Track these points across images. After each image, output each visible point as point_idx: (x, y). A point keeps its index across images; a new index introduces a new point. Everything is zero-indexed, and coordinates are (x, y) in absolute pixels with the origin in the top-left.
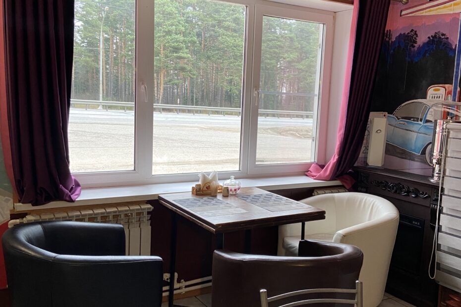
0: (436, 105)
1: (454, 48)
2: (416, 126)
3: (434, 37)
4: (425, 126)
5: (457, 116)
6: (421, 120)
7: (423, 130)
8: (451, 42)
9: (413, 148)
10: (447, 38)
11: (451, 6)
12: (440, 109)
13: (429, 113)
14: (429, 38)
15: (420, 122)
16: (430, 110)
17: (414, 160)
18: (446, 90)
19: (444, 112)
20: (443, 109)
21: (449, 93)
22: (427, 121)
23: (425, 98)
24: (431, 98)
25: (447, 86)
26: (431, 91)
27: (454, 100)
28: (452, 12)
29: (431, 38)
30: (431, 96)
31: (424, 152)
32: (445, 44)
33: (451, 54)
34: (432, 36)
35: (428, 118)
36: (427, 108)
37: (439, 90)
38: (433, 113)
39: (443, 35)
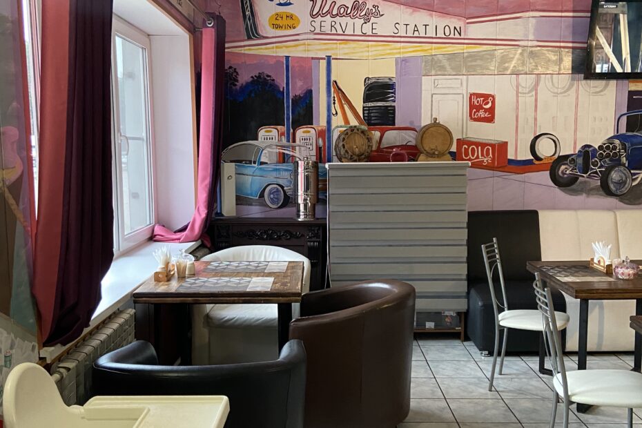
0: (270, 146)
1: (281, 90)
2: (249, 169)
3: (259, 77)
4: (261, 168)
5: (293, 156)
6: (254, 162)
7: (258, 173)
8: (278, 84)
9: (249, 192)
10: (273, 80)
11: (273, 48)
12: (275, 150)
13: (263, 154)
14: (252, 77)
15: (253, 165)
16: (264, 152)
17: (251, 205)
18: (278, 131)
19: (279, 153)
20: (278, 151)
21: (282, 134)
22: (262, 163)
23: (256, 139)
24: (263, 140)
25: (279, 127)
26: (262, 133)
27: (288, 141)
28: (274, 55)
29: (255, 78)
30: (263, 137)
31: (262, 195)
32: (271, 85)
33: (279, 96)
34: (256, 76)
35: (263, 160)
36: (259, 151)
37: (271, 131)
38: (267, 155)
39: (268, 76)
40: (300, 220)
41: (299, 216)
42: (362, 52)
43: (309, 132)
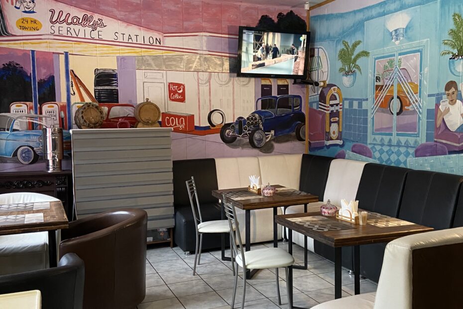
0: (20, 117)
1: (29, 75)
2: (3, 134)
3: (10, 65)
4: (13, 134)
5: (40, 125)
6: (8, 130)
7: (11, 137)
8: (26, 71)
9: (4, 153)
10: (22, 67)
11: (21, 44)
12: (25, 120)
13: (14, 124)
14: (4, 65)
15: (6, 131)
16: (16, 121)
17: (6, 162)
18: (27, 106)
19: (29, 122)
20: (28, 121)
21: (31, 108)
22: (14, 130)
23: (9, 112)
24: (15, 112)
25: (28, 103)
26: (14, 107)
27: (36, 113)
28: (22, 49)
29: (6, 66)
30: (15, 111)
31: (15, 154)
32: (20, 71)
33: (27, 80)
34: (6, 64)
35: (15, 127)
36: (12, 121)
37: (21, 106)
38: (19, 124)
39: (17, 64)
40: (49, 172)
41: (48, 169)
42: (92, 51)
43: (53, 107)
